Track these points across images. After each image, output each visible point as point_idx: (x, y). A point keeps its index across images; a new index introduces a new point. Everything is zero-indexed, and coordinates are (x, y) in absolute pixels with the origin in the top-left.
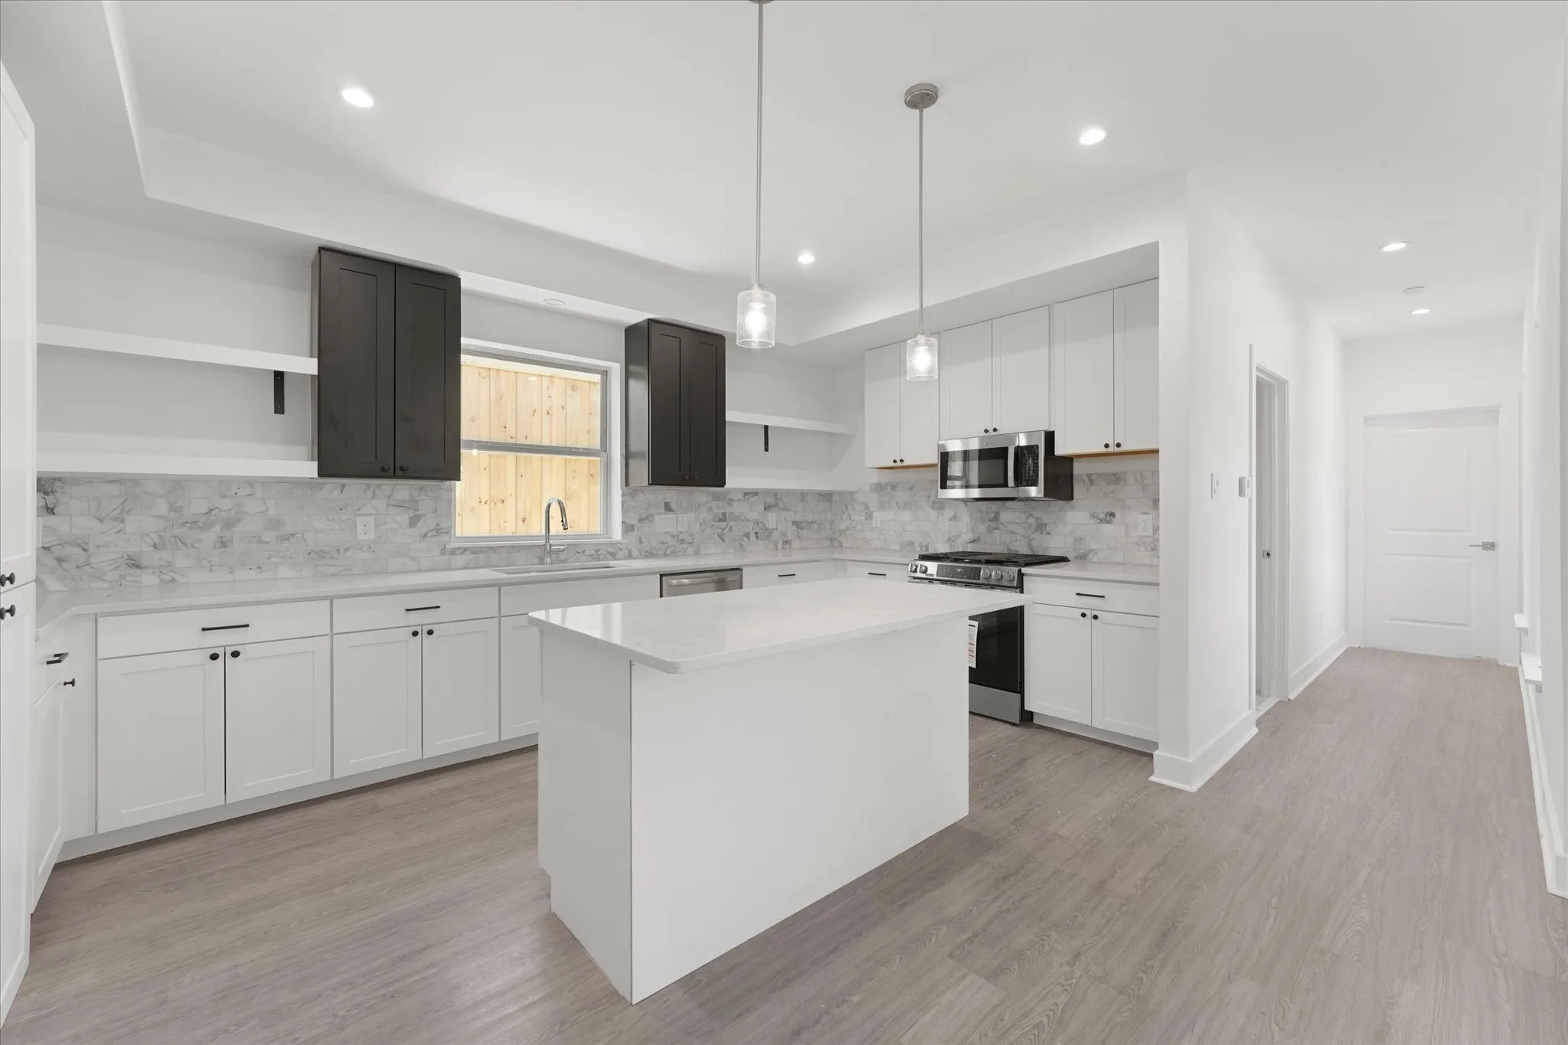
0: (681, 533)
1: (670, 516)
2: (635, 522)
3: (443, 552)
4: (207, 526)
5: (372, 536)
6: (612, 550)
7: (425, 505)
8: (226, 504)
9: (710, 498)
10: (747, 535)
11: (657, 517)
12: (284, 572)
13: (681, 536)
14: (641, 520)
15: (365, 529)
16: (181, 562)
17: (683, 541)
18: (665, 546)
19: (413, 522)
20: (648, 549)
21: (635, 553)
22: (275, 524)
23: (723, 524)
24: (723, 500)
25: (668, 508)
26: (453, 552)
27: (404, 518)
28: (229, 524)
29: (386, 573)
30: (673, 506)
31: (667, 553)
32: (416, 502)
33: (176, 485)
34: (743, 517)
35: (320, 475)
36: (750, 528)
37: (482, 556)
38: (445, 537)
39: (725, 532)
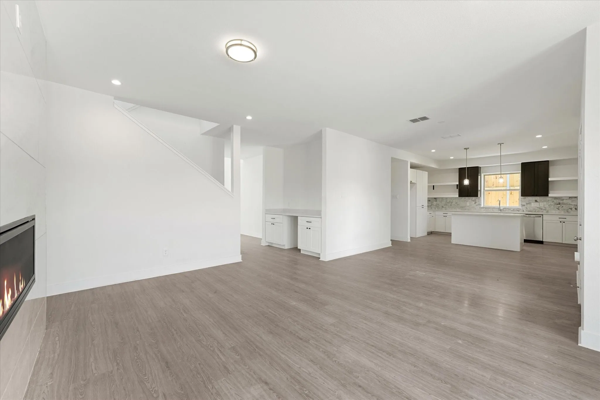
0: (541, 207)
1: (537, 203)
2: (525, 204)
3: (480, 208)
4: (449, 203)
5: (469, 205)
6: (518, 210)
7: (477, 200)
8: (451, 200)
9: (553, 199)
10: (571, 209)
11: (532, 203)
12: (457, 209)
13: (541, 208)
14: (527, 204)
15: (468, 204)
16: (447, 207)
17: (541, 209)
18: (535, 210)
19: (475, 203)
20: (529, 210)
21: (525, 211)
22: (456, 203)
23: (559, 206)
24: (559, 199)
25: (536, 201)
26: (482, 208)
27: (474, 202)
28: (452, 203)
29: (470, 210)
30: (538, 201)
31: (536, 211)
32: (475, 200)
33: (447, 198)
34: (568, 204)
35: (459, 197)
36: (572, 207)
37: (487, 209)
38: (480, 206)
39: (560, 207)
